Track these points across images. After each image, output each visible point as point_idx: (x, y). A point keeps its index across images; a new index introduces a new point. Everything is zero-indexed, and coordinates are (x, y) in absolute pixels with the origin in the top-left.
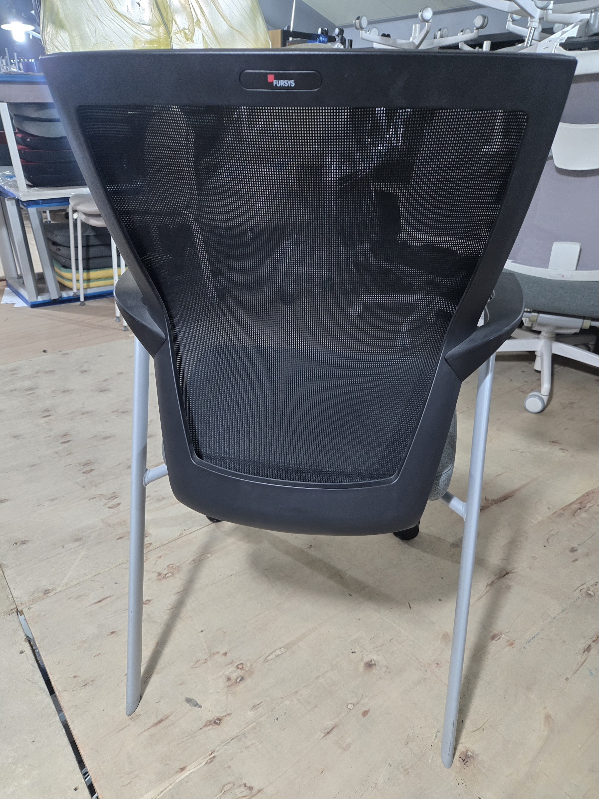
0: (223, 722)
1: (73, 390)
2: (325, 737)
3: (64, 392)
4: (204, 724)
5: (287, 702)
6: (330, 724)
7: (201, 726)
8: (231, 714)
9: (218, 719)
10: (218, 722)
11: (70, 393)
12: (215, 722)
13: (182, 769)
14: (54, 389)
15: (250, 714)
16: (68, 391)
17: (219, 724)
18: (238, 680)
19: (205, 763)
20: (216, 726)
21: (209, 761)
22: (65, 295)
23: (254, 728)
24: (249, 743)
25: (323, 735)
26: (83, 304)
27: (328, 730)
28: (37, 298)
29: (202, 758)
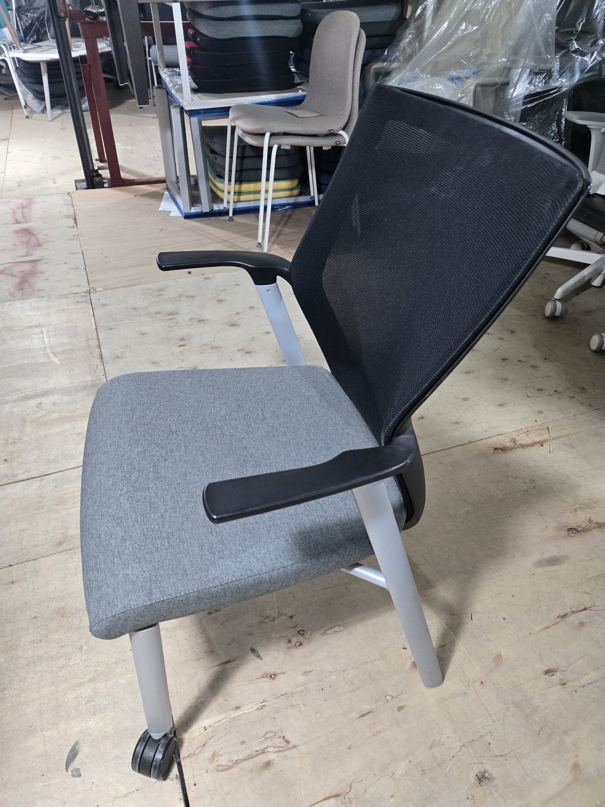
0: (277, 678)
1: (207, 320)
2: (360, 718)
3: (200, 321)
4: (261, 675)
5: (334, 677)
6: (366, 707)
7: (259, 676)
8: (284, 673)
9: (274, 674)
10: (273, 677)
11: (205, 324)
12: (271, 676)
13: (238, 708)
14: (191, 317)
15: (301, 679)
16: (204, 320)
17: (273, 679)
18: (297, 645)
19: (256, 708)
20: (271, 680)
21: (260, 708)
22: (216, 207)
23: (302, 691)
24: (295, 703)
25: (358, 716)
26: (231, 219)
27: (363, 714)
28: (191, 209)
29: (255, 703)
